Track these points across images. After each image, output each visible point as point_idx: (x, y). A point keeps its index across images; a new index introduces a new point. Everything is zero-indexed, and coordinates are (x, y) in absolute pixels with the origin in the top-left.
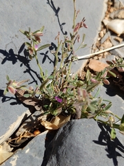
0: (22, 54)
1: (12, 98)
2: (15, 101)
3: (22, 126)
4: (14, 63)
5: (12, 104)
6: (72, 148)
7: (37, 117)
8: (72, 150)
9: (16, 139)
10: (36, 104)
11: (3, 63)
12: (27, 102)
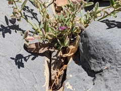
0: (10, 24)
1: (29, 56)
2: (33, 56)
3: (52, 70)
4: (10, 33)
5: (33, 59)
6: (98, 42)
7: (56, 55)
8: (99, 43)
9: (55, 82)
10: (48, 48)
11: (4, 37)
12: (41, 51)
